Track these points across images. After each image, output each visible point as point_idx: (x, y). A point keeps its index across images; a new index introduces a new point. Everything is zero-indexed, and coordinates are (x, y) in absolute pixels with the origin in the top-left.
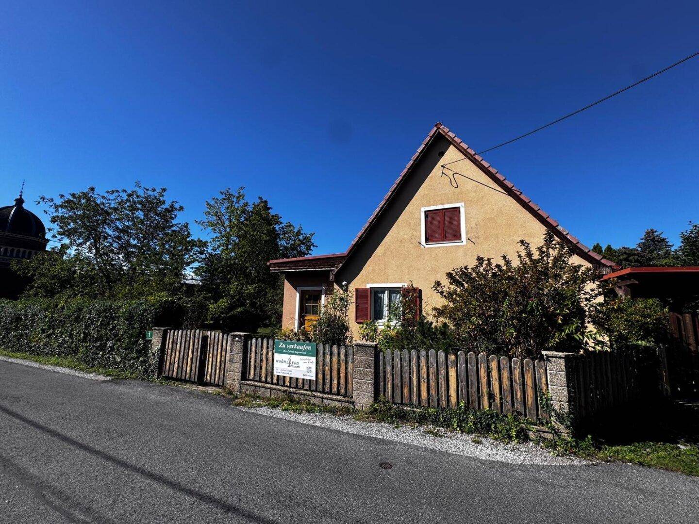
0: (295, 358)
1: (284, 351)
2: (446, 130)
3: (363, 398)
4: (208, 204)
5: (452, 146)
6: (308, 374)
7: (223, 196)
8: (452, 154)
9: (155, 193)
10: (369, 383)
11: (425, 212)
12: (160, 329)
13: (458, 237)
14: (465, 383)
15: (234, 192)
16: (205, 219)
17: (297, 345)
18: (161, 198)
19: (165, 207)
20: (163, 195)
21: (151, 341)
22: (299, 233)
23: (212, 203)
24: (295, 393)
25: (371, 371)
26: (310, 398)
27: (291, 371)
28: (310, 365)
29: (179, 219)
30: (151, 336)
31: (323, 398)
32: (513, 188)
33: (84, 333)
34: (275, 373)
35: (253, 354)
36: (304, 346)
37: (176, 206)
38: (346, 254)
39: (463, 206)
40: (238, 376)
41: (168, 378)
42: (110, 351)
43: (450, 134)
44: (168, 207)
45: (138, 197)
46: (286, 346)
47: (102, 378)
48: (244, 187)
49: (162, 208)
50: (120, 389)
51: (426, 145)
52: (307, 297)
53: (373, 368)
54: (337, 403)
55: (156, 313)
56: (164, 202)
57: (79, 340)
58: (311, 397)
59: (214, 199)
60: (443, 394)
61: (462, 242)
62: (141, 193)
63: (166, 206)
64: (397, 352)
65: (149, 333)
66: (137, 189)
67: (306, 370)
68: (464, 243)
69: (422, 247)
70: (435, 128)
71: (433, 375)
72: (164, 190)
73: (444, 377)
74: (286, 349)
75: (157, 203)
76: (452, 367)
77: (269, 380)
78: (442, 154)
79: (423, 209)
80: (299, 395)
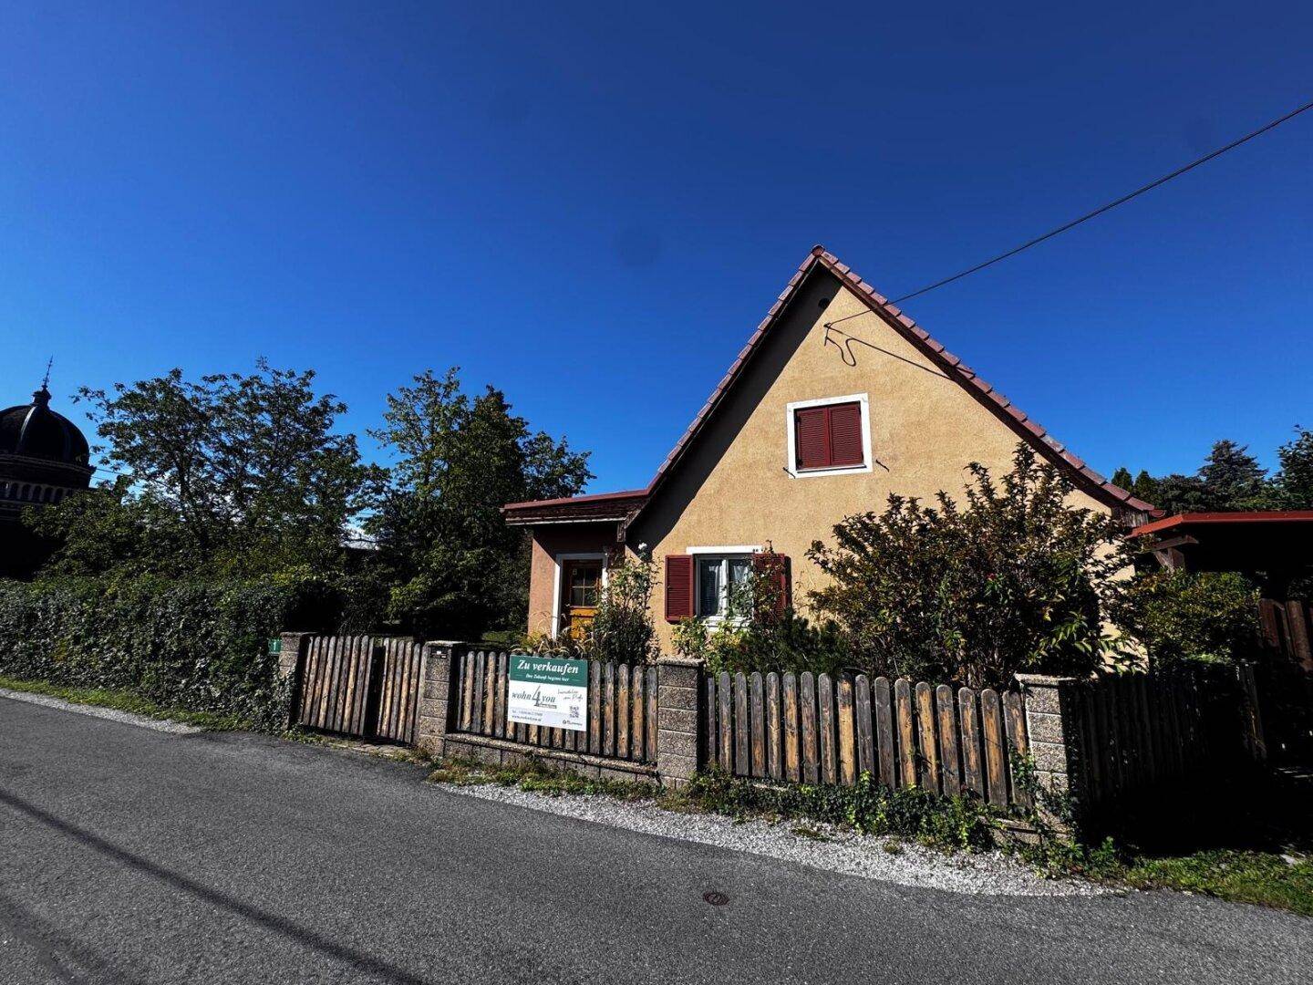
0: (548, 690)
1: (528, 676)
2: (832, 259)
3: (677, 767)
4: (392, 399)
5: (843, 288)
6: (572, 720)
7: (420, 385)
8: (843, 304)
9: (293, 379)
10: (688, 738)
11: (796, 411)
12: (294, 636)
13: (857, 458)
14: (869, 738)
15: (440, 377)
16: (386, 426)
17: (552, 664)
18: (305, 389)
19: (311, 404)
20: (308, 385)
21: (277, 658)
22: (561, 452)
23: (399, 397)
24: (549, 757)
25: (691, 713)
26: (576, 767)
27: (541, 715)
28: (575, 703)
29: (338, 428)
30: (279, 649)
31: (600, 766)
32: (959, 366)
33: (153, 643)
34: (510, 718)
35: (469, 682)
36: (566, 667)
37: (333, 403)
38: (648, 492)
39: (866, 399)
40: (440, 724)
41: (308, 729)
42: (200, 678)
43: (840, 266)
44: (318, 405)
45: (262, 387)
46: (531, 667)
47: (183, 729)
48: (459, 368)
49: (307, 408)
50: (215, 751)
51: (795, 287)
52: (575, 572)
53: (695, 707)
54: (627, 776)
55: (289, 605)
56: (310, 397)
57: (144, 657)
58: (578, 765)
59: (402, 390)
60: (829, 758)
61: (865, 467)
62: (268, 379)
63: (315, 403)
64: (740, 677)
65: (275, 644)
66: (260, 372)
67: (568, 712)
68: (869, 469)
69: (790, 477)
70: (812, 257)
71: (810, 721)
72: (311, 374)
73: (830, 725)
74: (532, 671)
75: (297, 398)
76: (844, 706)
77: (499, 731)
78: (825, 304)
79: (791, 407)
80: (555, 761)
